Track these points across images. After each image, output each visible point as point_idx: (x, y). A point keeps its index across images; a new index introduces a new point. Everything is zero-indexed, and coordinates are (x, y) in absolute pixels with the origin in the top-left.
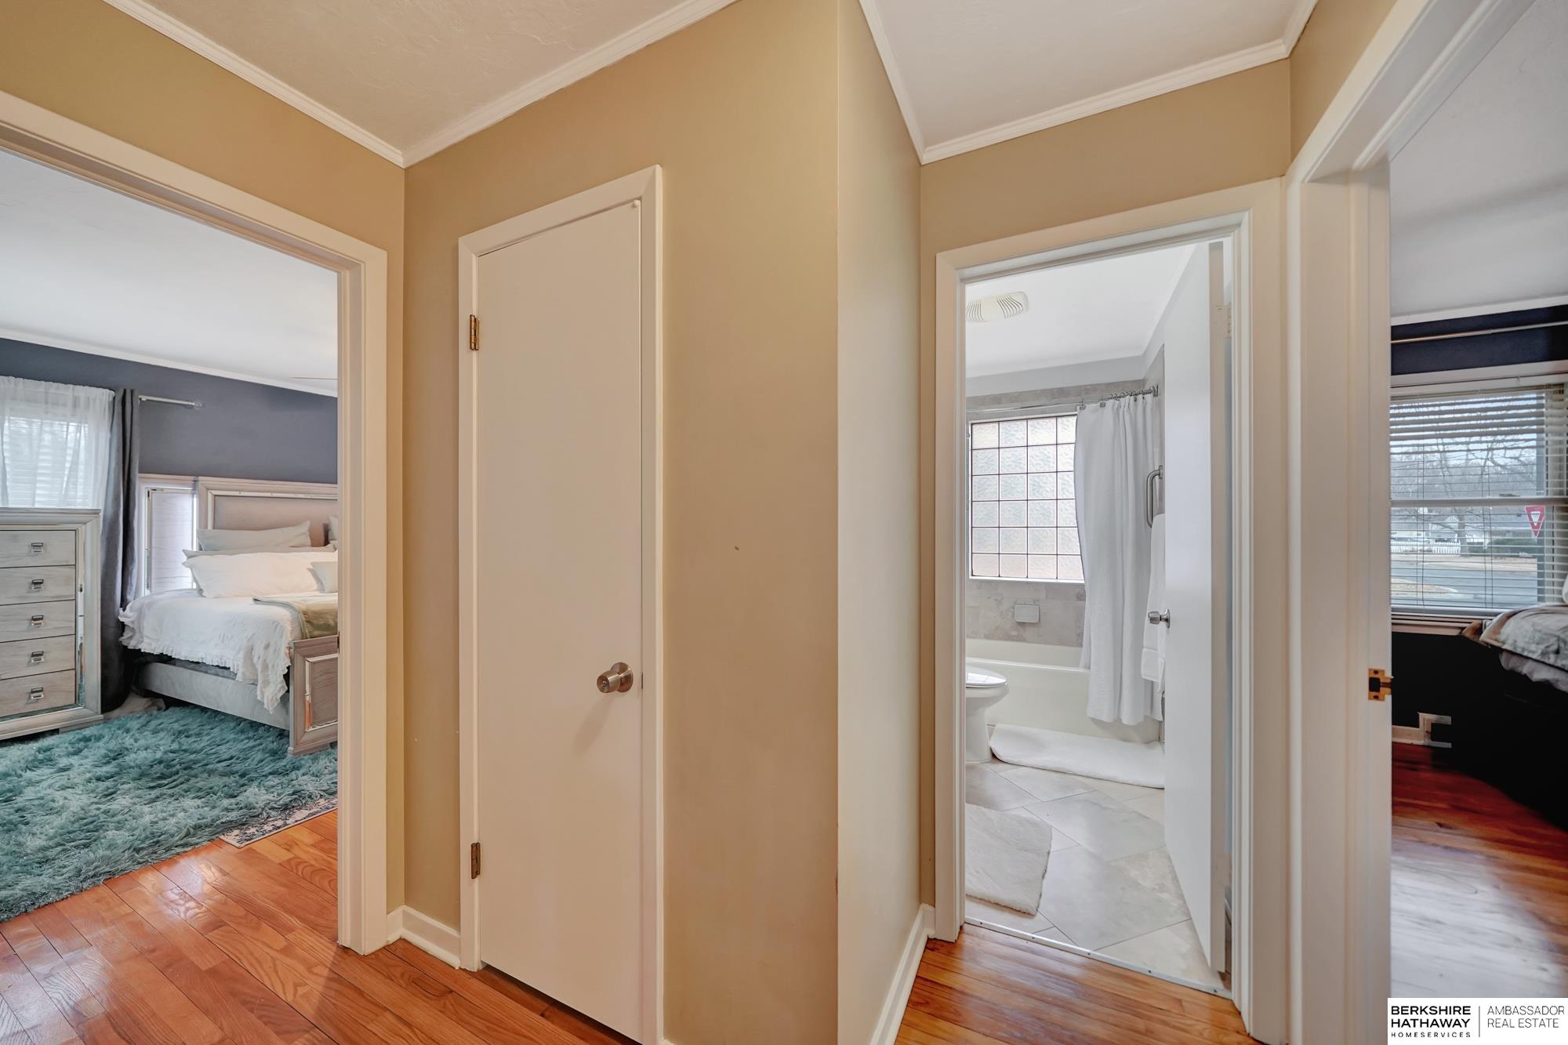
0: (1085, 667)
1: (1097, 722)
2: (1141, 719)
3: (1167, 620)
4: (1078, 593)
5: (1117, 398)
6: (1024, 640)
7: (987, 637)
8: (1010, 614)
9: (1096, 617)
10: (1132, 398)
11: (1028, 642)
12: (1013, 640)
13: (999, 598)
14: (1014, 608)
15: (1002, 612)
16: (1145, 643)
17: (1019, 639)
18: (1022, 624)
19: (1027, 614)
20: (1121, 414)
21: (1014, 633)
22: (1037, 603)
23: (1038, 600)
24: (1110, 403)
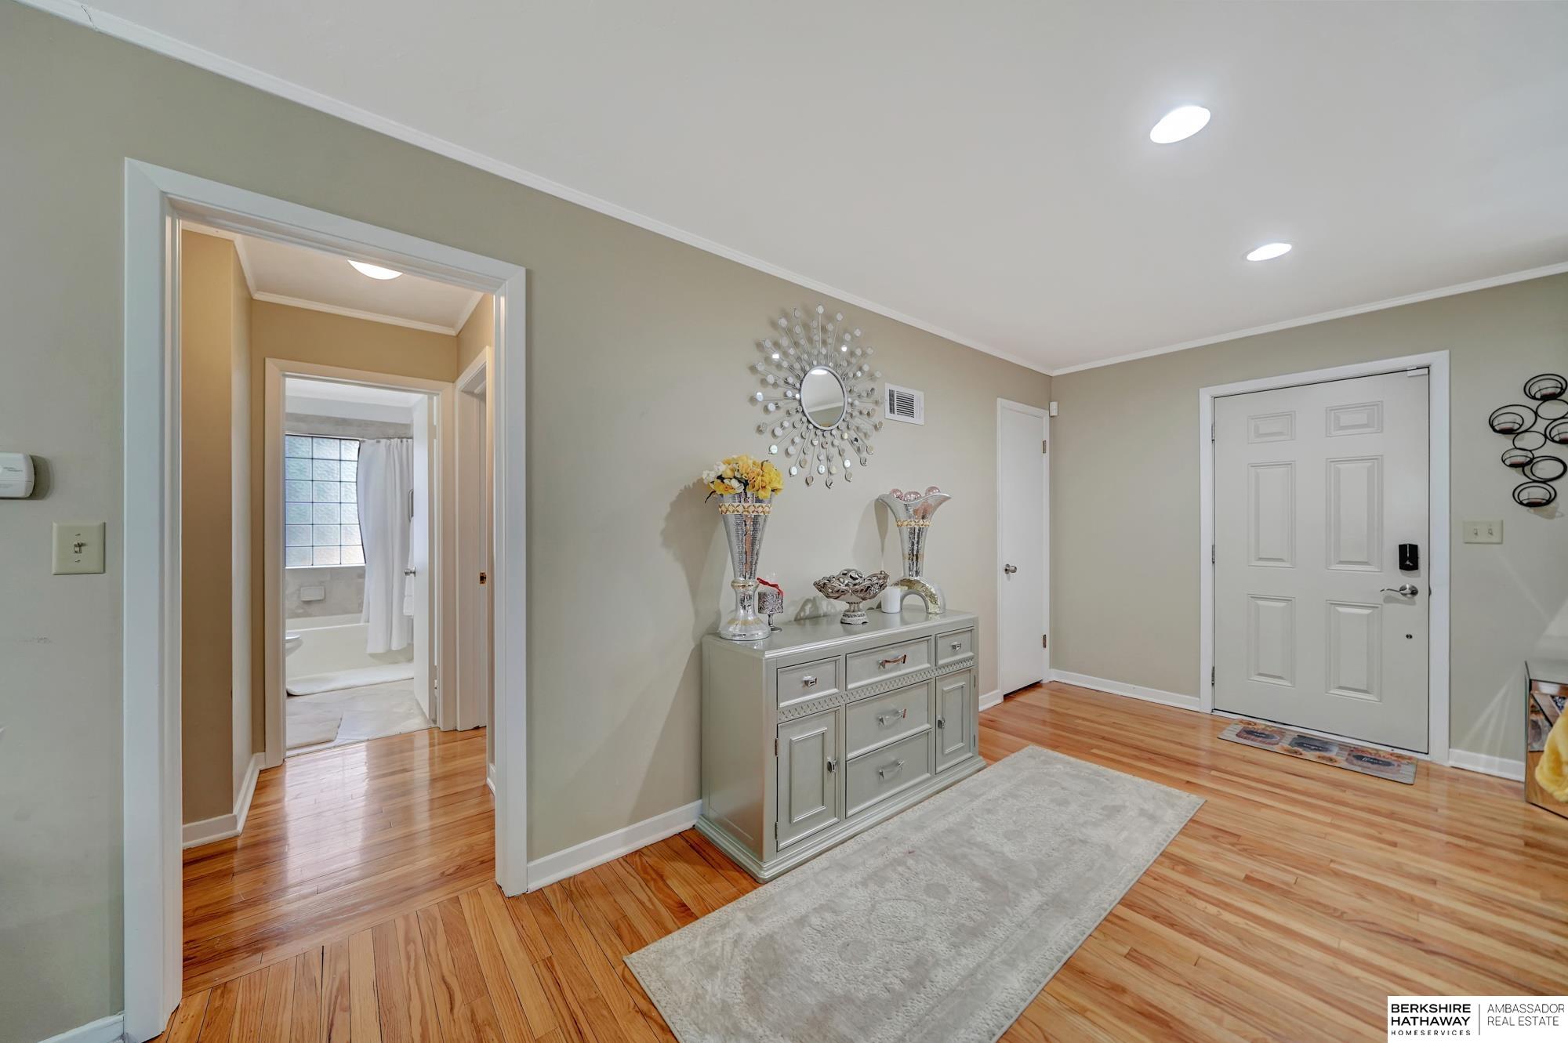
0: (365, 622)
1: (373, 656)
2: (405, 645)
3: (414, 573)
4: (359, 573)
5: (389, 438)
6: (310, 615)
8: (296, 596)
9: (373, 588)
10: (399, 440)
11: (314, 616)
12: (299, 617)
16: (406, 594)
17: (305, 615)
18: (308, 603)
19: (313, 594)
20: (391, 449)
21: (301, 611)
22: (322, 584)
23: (325, 582)
24: (383, 441)
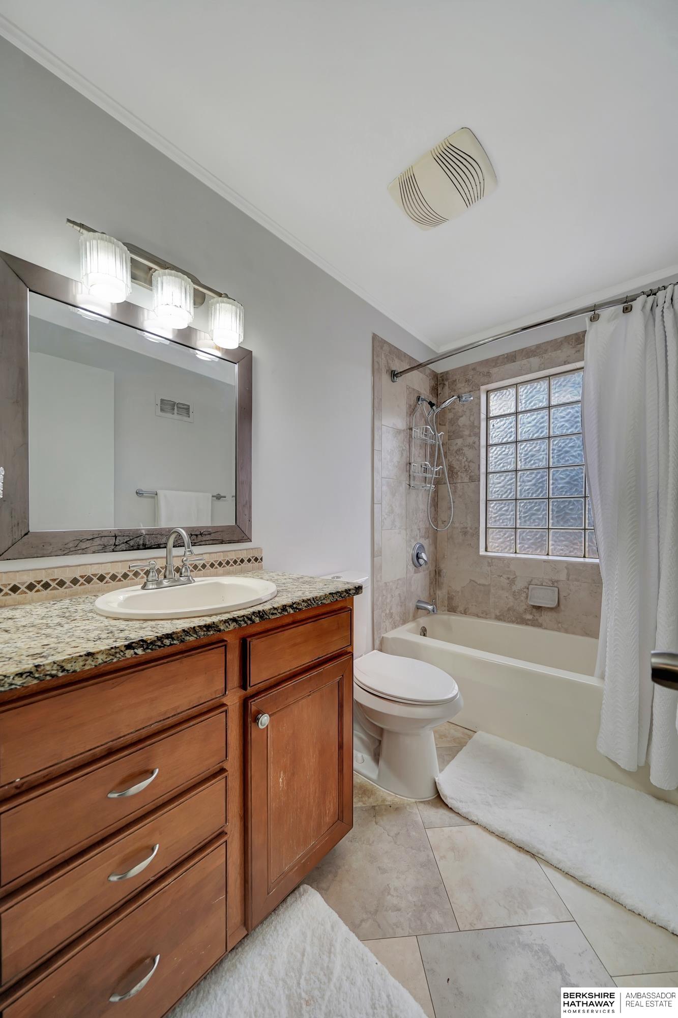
6: (540, 626)
7: (498, 618)
8: (524, 595)
11: (546, 628)
12: (527, 624)
13: (512, 577)
14: (528, 588)
15: (514, 592)
17: (535, 624)
18: (539, 608)
19: (545, 598)
21: (529, 617)
22: (556, 584)
23: (557, 581)
